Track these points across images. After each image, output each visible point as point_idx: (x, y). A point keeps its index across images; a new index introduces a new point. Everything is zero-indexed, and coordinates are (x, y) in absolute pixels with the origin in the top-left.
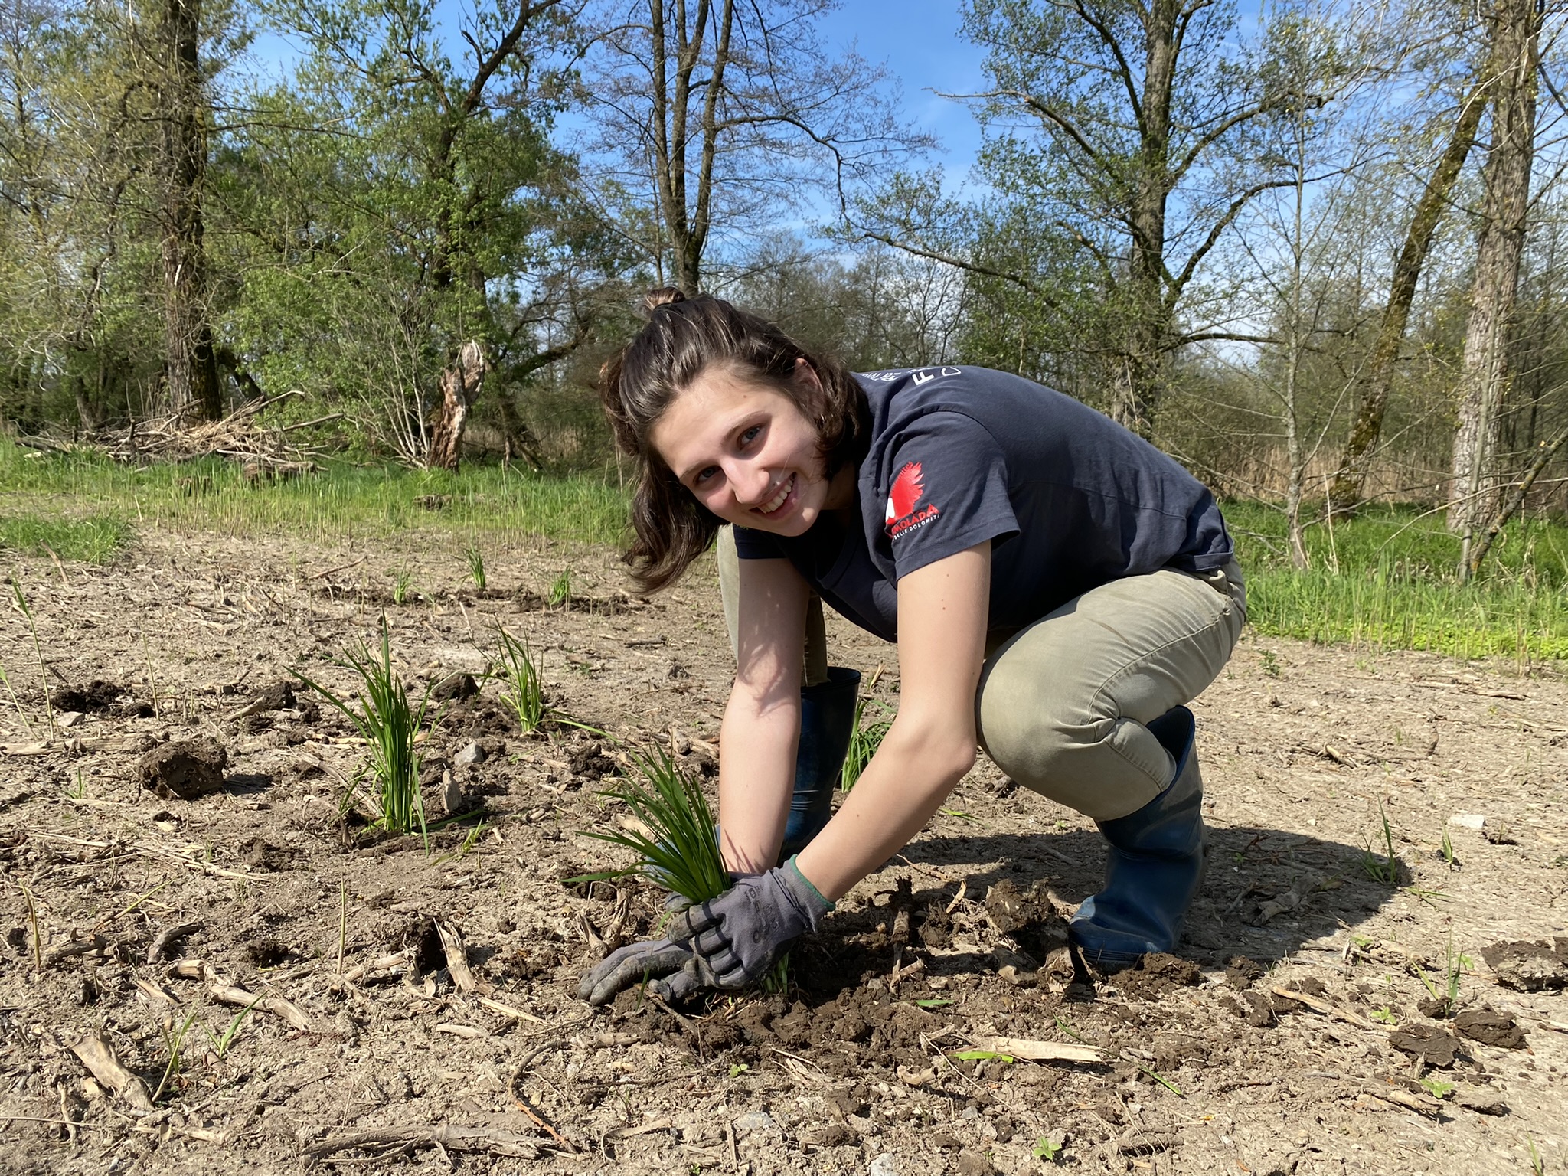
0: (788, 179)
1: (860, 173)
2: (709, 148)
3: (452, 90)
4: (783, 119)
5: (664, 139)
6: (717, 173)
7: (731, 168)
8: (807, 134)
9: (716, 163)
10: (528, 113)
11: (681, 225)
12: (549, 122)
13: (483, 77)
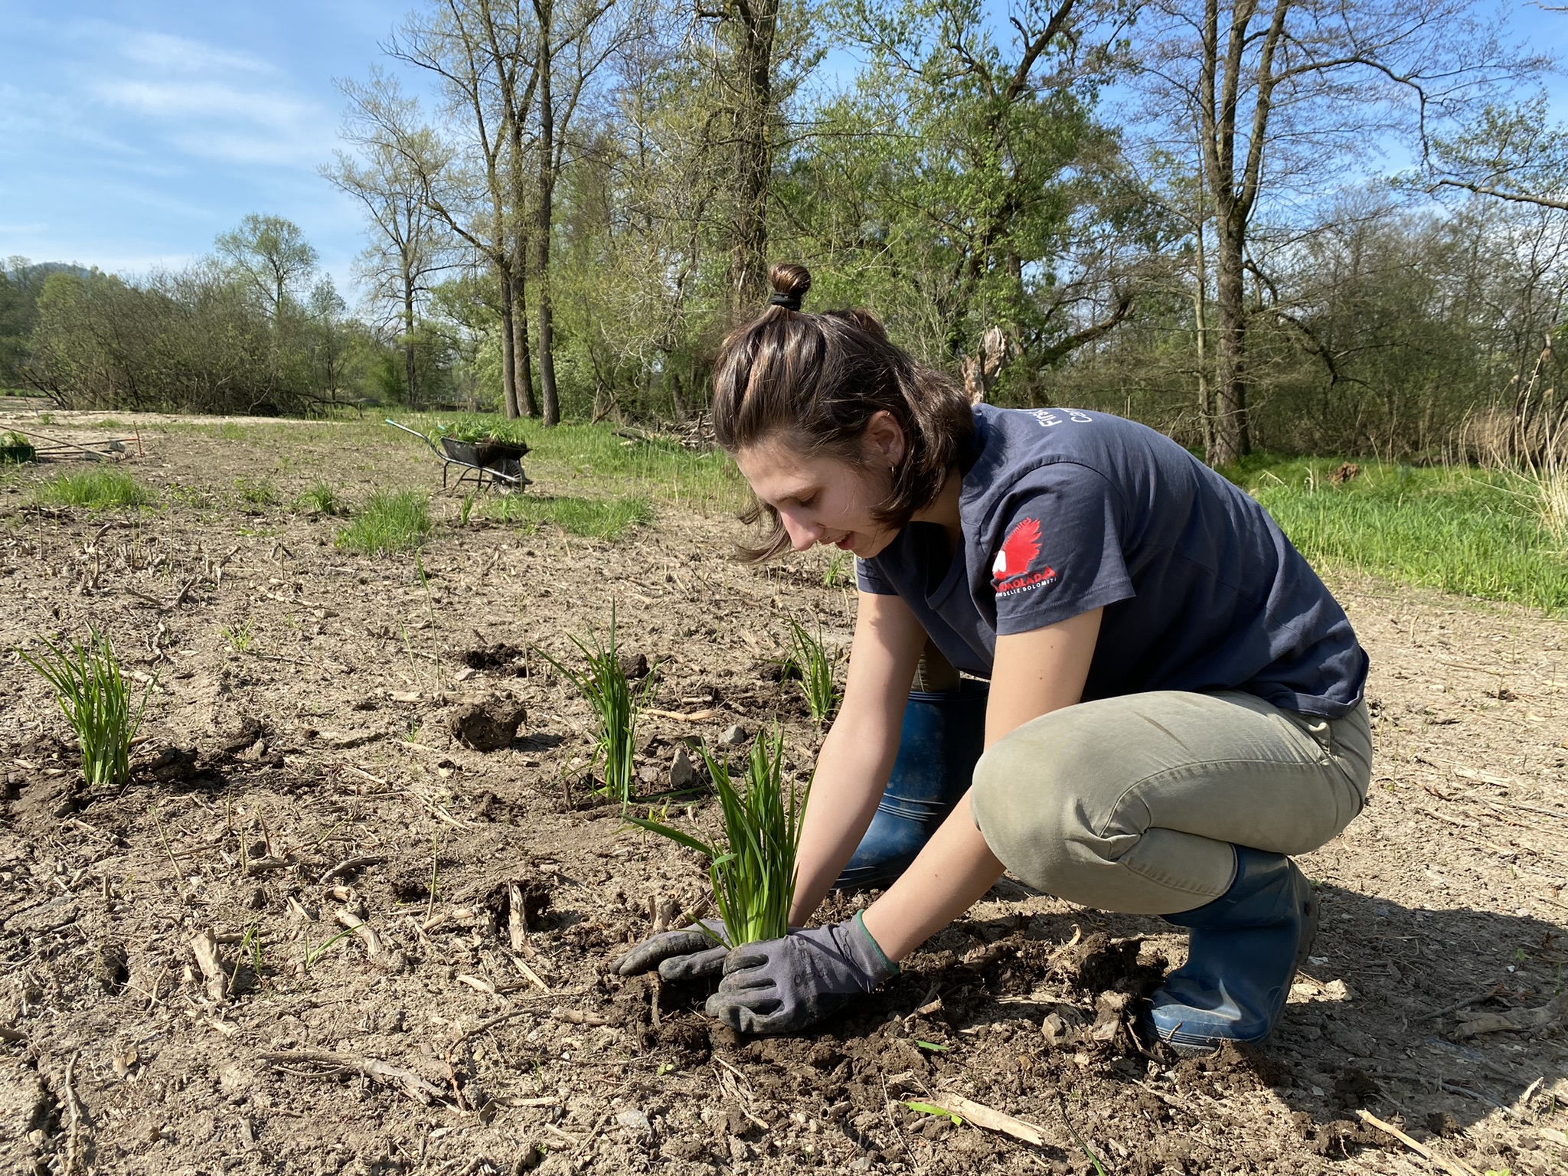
0: (1357, 128)
1: (1450, 111)
2: (1264, 105)
3: (999, 78)
4: (1355, 60)
5: (1212, 101)
6: (1270, 130)
7: (1289, 122)
8: (1384, 74)
9: (1272, 119)
10: (1072, 91)
11: (1226, 190)
12: (1094, 96)
13: (1029, 61)
